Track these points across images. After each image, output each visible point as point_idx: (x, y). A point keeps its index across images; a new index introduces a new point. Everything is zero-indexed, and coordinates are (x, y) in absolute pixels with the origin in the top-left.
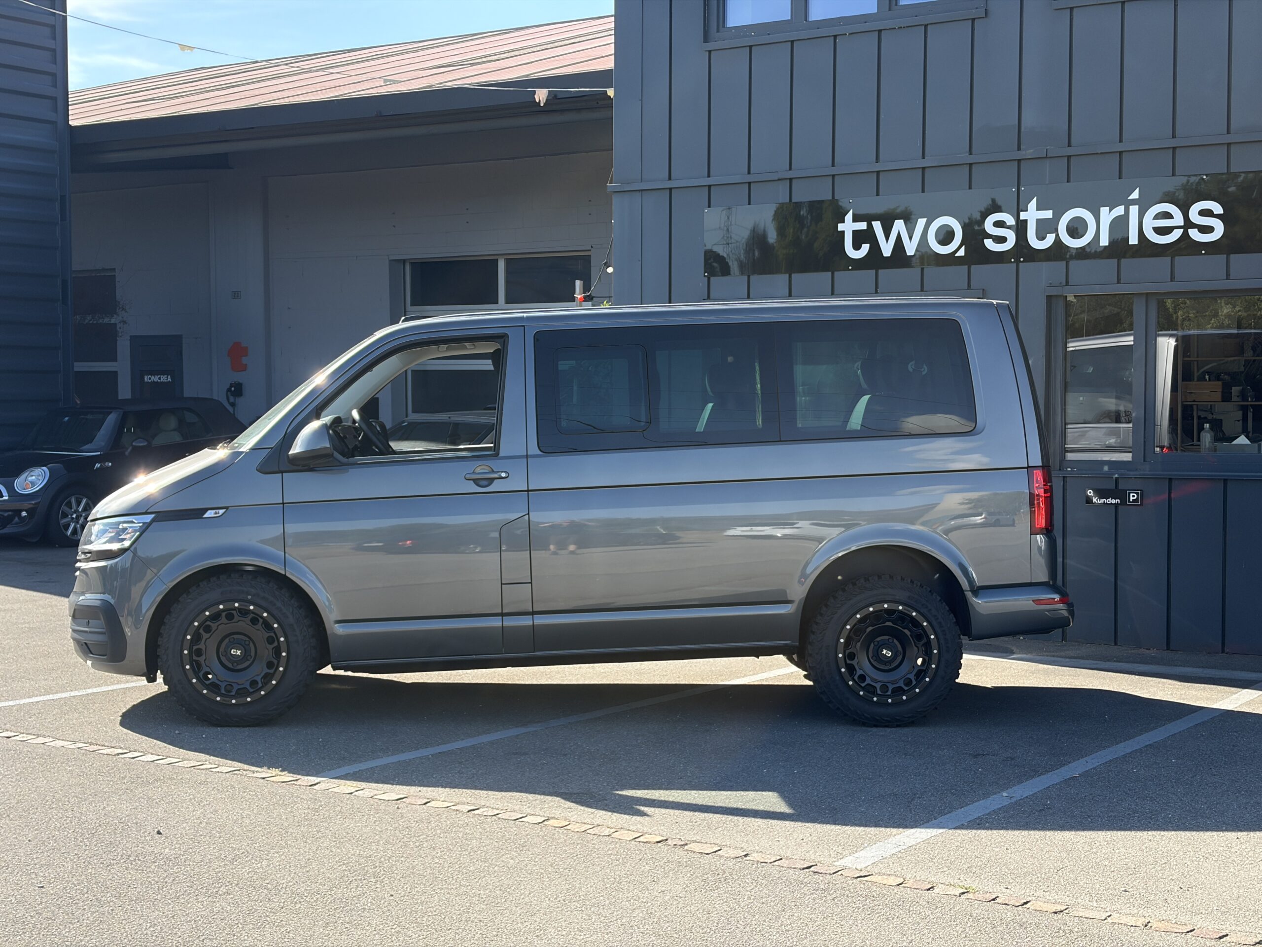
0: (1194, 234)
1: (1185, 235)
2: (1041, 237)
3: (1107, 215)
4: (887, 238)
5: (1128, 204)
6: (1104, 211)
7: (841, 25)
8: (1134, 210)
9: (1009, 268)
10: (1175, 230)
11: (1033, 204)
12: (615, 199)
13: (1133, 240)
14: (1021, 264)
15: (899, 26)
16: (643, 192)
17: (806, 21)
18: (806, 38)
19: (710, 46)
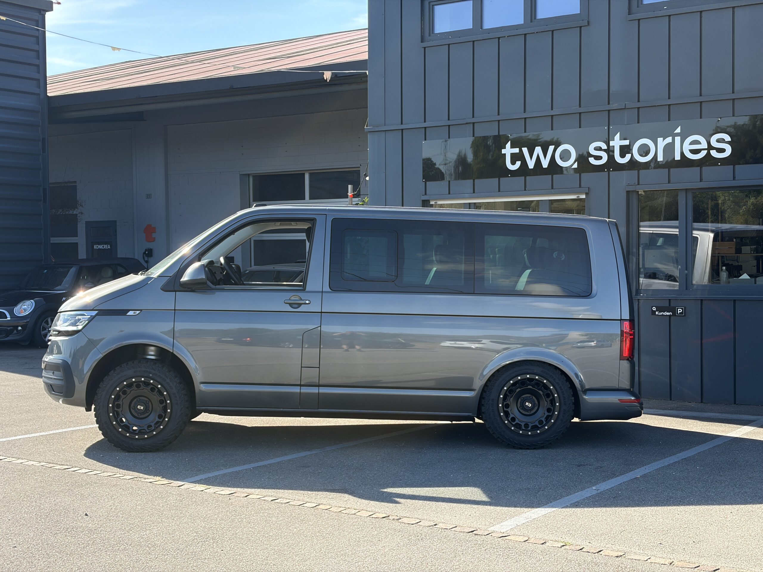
0: (713, 153)
1: (709, 154)
2: (622, 156)
3: (662, 143)
4: (531, 158)
5: (674, 136)
6: (660, 140)
7: (503, 31)
8: (678, 139)
9: (605, 174)
10: (702, 151)
11: (618, 136)
12: (369, 136)
13: (678, 157)
14: (611, 172)
15: (537, 31)
16: (386, 131)
17: (482, 29)
18: (481, 39)
19: (425, 44)
